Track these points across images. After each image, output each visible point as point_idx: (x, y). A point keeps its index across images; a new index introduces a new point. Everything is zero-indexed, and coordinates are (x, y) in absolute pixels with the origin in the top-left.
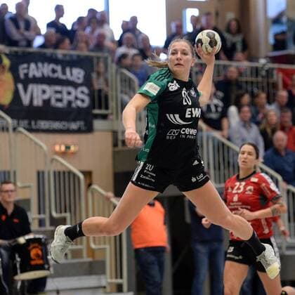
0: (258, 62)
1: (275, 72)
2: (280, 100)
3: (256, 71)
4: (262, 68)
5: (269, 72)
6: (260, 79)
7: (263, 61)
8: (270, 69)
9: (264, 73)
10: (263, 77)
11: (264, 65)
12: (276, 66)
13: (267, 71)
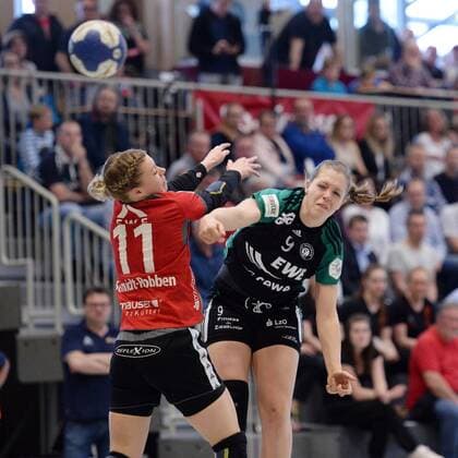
0: (158, 78)
1: (190, 98)
2: (195, 149)
3: (154, 97)
4: (166, 90)
5: (179, 98)
6: (161, 111)
7: (167, 77)
8: (179, 91)
9: (169, 99)
10: (166, 106)
11: (170, 84)
12: (191, 86)
13: (175, 96)
